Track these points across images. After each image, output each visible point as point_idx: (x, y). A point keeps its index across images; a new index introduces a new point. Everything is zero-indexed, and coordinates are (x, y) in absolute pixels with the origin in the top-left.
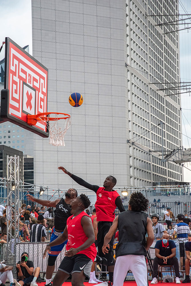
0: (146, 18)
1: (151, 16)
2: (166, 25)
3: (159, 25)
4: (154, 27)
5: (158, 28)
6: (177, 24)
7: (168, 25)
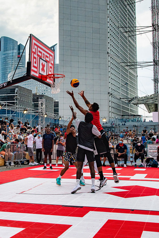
0: (118, 28)
1: (121, 27)
2: (129, 32)
3: (126, 32)
4: (123, 33)
5: (125, 34)
6: (135, 32)
7: (130, 32)
